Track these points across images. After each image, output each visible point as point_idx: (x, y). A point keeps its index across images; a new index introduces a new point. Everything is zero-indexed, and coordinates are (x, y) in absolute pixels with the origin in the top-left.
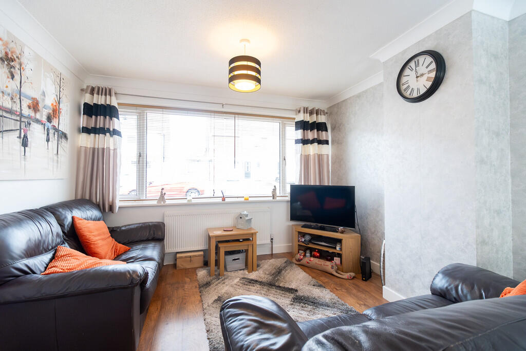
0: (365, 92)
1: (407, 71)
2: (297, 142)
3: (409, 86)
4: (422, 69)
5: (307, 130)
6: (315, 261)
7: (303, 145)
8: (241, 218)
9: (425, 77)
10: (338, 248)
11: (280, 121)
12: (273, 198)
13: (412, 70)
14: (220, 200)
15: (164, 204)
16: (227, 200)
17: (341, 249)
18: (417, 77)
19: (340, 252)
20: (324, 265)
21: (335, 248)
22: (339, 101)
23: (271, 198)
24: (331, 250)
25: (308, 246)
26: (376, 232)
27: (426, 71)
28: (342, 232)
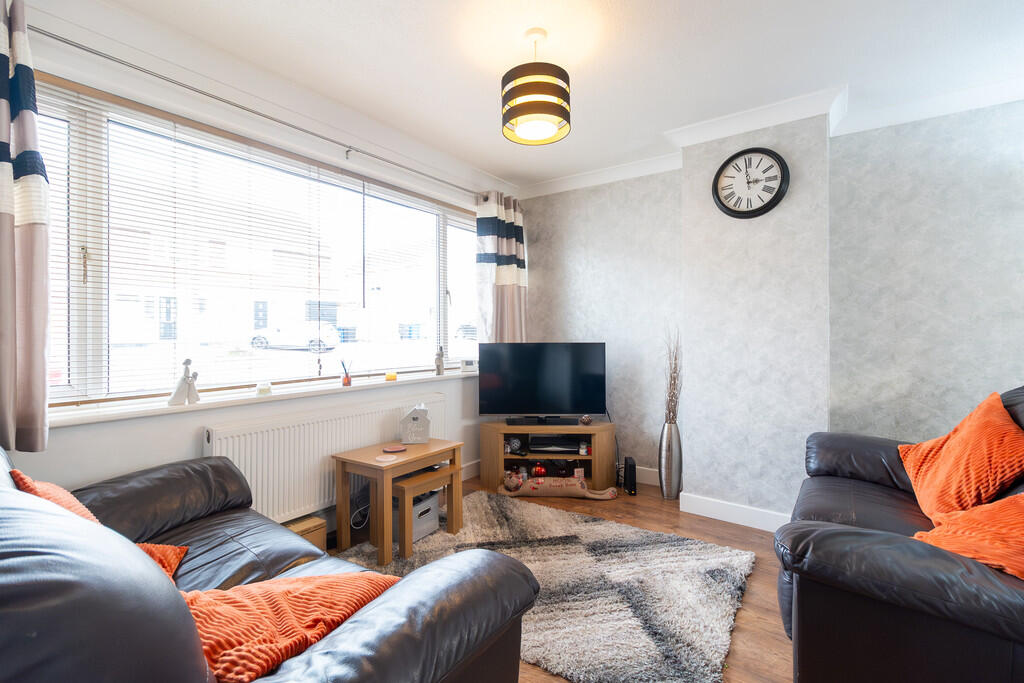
0: (610, 185)
1: (730, 171)
2: (483, 258)
3: (733, 193)
4: (756, 173)
5: (503, 237)
6: (547, 483)
7: (498, 265)
8: (414, 419)
9: (761, 185)
10: (583, 451)
11: (437, 209)
12: (439, 374)
13: (739, 170)
14: (338, 384)
15: (193, 407)
16: (355, 383)
17: (589, 452)
18: (749, 183)
19: (588, 458)
20: (567, 485)
21: (577, 453)
22: (549, 192)
23: (433, 375)
24: (571, 458)
25: (526, 457)
26: (629, 416)
27: (763, 176)
28: (587, 423)
